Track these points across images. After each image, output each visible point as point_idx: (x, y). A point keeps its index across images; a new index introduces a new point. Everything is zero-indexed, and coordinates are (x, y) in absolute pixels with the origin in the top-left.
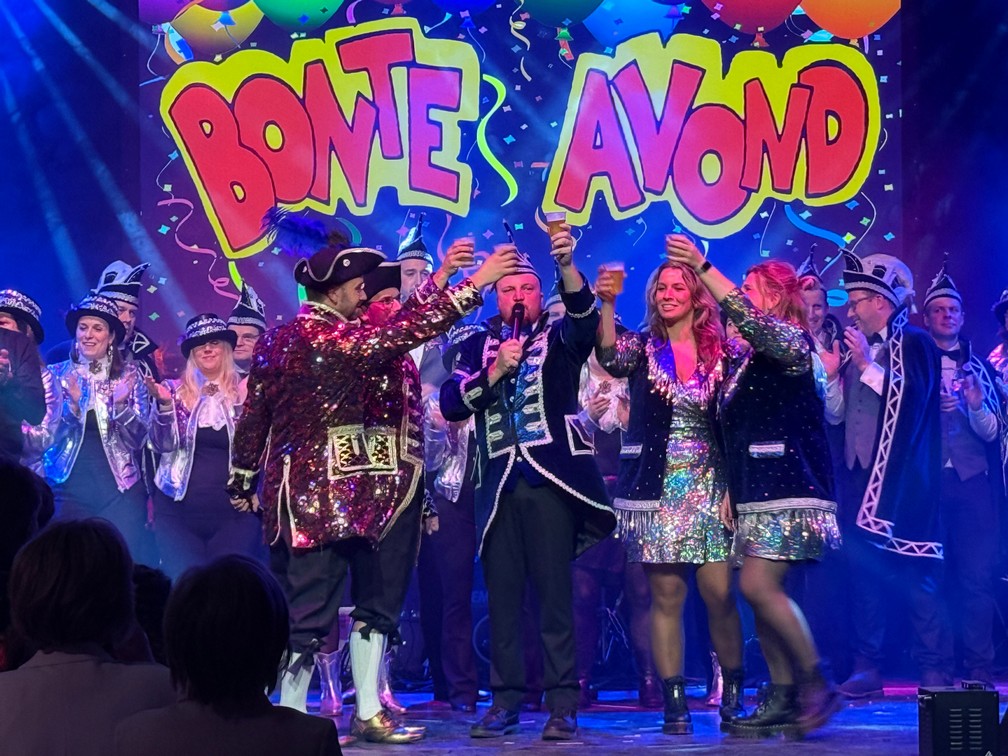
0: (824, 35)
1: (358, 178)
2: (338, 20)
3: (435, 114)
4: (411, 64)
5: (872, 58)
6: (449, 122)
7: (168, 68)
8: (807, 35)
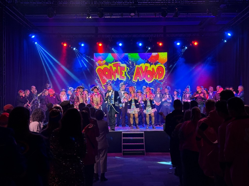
0: (160, 63)
1: (115, 77)
2: (113, 62)
3: (122, 71)
4: (120, 66)
5: (164, 66)
6: (124, 72)
7: (97, 67)
8: (158, 63)
